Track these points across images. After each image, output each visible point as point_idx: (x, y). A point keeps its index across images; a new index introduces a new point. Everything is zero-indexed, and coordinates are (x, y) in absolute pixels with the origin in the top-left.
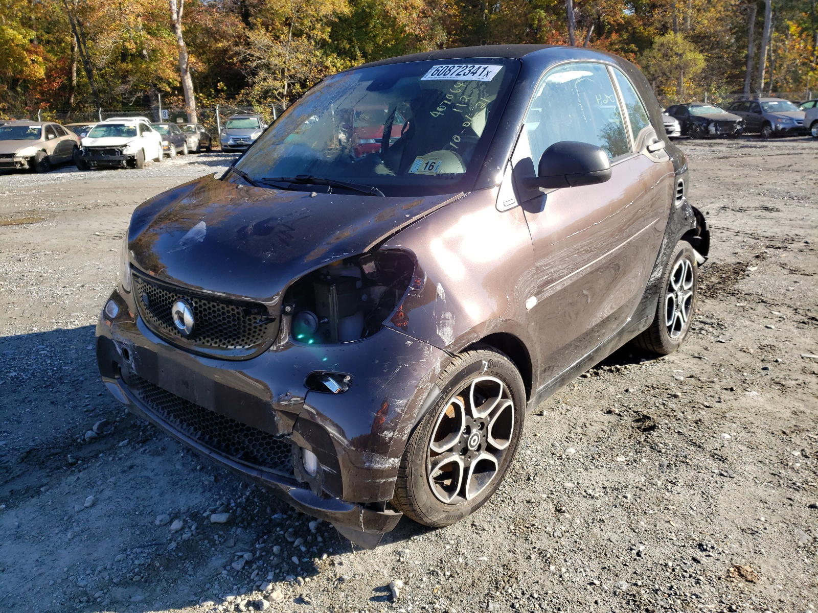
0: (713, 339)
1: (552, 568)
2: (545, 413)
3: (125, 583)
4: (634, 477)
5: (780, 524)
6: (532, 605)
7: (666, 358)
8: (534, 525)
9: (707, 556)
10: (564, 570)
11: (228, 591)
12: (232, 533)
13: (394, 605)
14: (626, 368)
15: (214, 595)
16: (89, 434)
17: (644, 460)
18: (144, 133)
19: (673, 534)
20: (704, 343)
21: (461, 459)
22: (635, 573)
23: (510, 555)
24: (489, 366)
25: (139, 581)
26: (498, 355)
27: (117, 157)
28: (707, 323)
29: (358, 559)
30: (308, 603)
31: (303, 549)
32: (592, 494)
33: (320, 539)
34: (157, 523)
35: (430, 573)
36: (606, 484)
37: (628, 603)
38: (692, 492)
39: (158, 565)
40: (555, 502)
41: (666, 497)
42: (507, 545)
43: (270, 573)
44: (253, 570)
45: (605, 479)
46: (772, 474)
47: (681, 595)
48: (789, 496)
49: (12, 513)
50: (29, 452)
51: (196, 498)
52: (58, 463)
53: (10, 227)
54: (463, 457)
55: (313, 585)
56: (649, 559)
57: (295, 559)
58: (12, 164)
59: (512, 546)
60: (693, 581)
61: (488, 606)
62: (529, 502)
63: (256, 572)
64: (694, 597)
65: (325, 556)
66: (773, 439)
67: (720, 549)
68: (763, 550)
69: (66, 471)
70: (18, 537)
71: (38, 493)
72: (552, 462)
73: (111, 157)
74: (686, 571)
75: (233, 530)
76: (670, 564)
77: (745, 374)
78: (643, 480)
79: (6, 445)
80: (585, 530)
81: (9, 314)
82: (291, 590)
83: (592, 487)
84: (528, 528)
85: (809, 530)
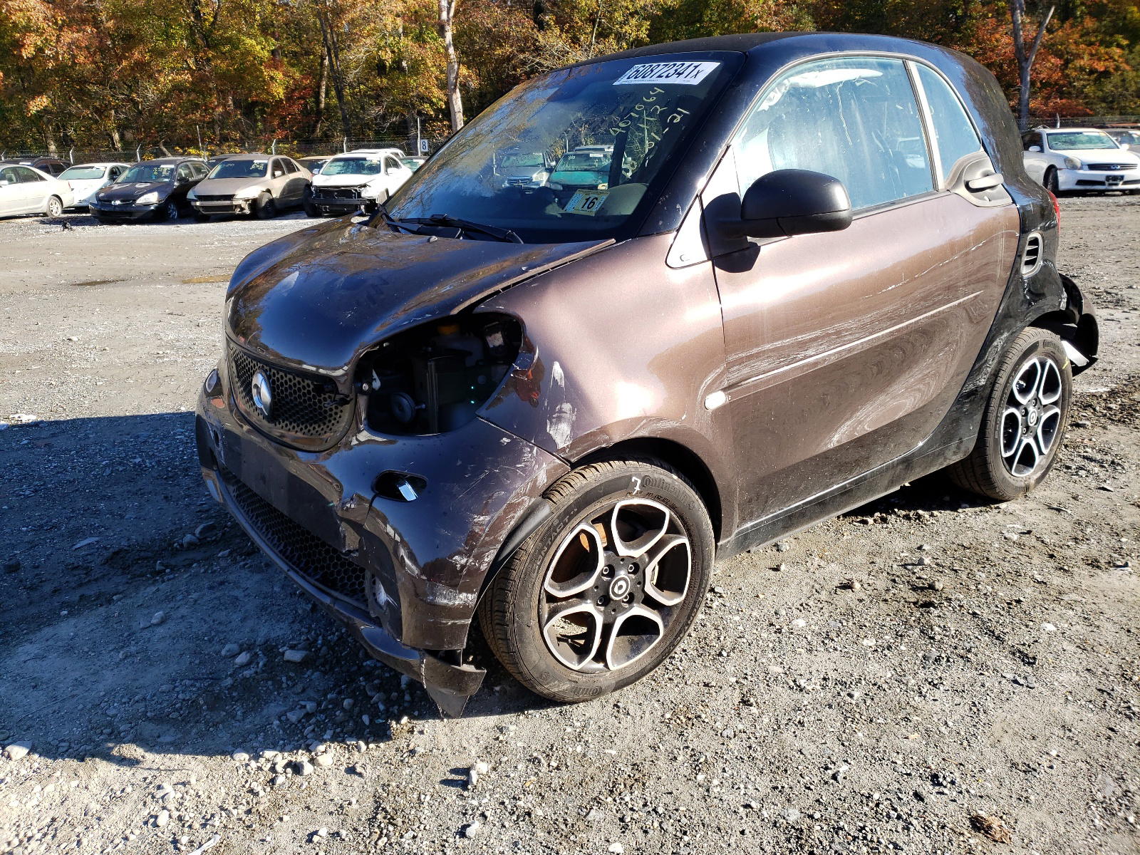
0: (1094, 484)
1: (701, 777)
2: (783, 568)
3: (159, 719)
4: (879, 670)
5: (1079, 764)
6: (649, 823)
7: (1003, 506)
8: (700, 717)
9: (938, 793)
10: (716, 782)
11: (272, 746)
12: (306, 676)
13: (466, 794)
14: (932, 515)
15: (253, 748)
16: (188, 537)
17: (903, 648)
18: (390, 170)
19: (901, 756)
20: (1077, 489)
21: (599, 611)
22: (818, 801)
23: (649, 752)
24: (642, 485)
25: (175, 719)
26: (662, 471)
27: (354, 201)
28: (1095, 461)
29: (447, 730)
30: (360, 775)
31: (382, 707)
32: (803, 685)
33: (407, 698)
34: (223, 653)
35: (529, 760)
36: (832, 675)
37: (788, 840)
38: (957, 700)
39: (201, 702)
40: (745, 690)
41: (912, 703)
42: (651, 738)
43: (328, 731)
44: (310, 725)
45: (832, 666)
46: (1099, 690)
47: (872, 841)
48: (1112, 726)
49: (72, 621)
50: (116, 553)
51: (281, 629)
52: (144, 570)
53: (202, 286)
54: (602, 608)
55: (376, 754)
56: (848, 784)
57: (366, 719)
58: (231, 207)
59: (657, 740)
60: (901, 824)
61: (588, 814)
62: (706, 685)
63: (311, 728)
64: (891, 846)
65: (405, 720)
66: (1125, 639)
67: (964, 787)
68: (1032, 798)
69: (149, 579)
70: (69, 649)
71: (110, 601)
72: (765, 635)
73: (346, 201)
74: (895, 810)
75: (309, 673)
76: (876, 796)
77: (1124, 540)
78: (889, 675)
79: (98, 542)
80: (771, 734)
81: (162, 389)
82: (347, 756)
83: (808, 676)
84: (689, 719)
85: (1123, 778)
